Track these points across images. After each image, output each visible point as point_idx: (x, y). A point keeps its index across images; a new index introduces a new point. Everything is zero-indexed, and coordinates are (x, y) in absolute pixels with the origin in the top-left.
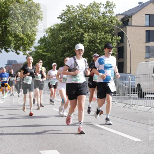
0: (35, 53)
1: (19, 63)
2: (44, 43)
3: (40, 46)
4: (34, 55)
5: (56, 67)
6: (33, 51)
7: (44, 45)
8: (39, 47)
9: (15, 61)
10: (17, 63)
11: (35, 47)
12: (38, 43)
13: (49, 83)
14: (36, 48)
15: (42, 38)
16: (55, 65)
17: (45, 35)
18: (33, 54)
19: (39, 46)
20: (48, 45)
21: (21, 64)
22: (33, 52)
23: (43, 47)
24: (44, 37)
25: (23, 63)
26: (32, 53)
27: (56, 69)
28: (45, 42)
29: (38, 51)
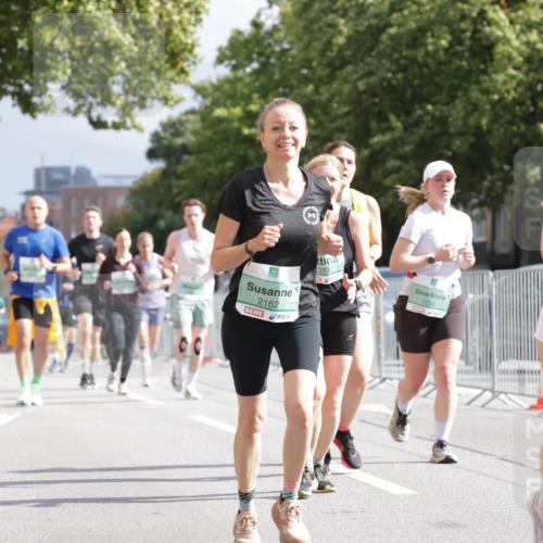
0: (198, 126)
1: (102, 183)
2: (255, 65)
3: (234, 81)
4: (195, 133)
5: (450, 188)
6: (192, 112)
7: (256, 73)
8: (227, 87)
9: (83, 173)
10: (89, 185)
11: (199, 90)
12: (220, 60)
13: (403, 300)
14: (204, 97)
15: (239, 33)
16: (441, 178)
17: (259, 15)
18: (190, 126)
19: (227, 80)
20: (277, 77)
21: (116, 190)
22: (191, 117)
23: (246, 91)
24: (256, 25)
25: (129, 183)
26: (181, 122)
27: (448, 202)
28: (260, 54)
29: (220, 112)
